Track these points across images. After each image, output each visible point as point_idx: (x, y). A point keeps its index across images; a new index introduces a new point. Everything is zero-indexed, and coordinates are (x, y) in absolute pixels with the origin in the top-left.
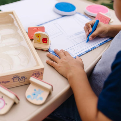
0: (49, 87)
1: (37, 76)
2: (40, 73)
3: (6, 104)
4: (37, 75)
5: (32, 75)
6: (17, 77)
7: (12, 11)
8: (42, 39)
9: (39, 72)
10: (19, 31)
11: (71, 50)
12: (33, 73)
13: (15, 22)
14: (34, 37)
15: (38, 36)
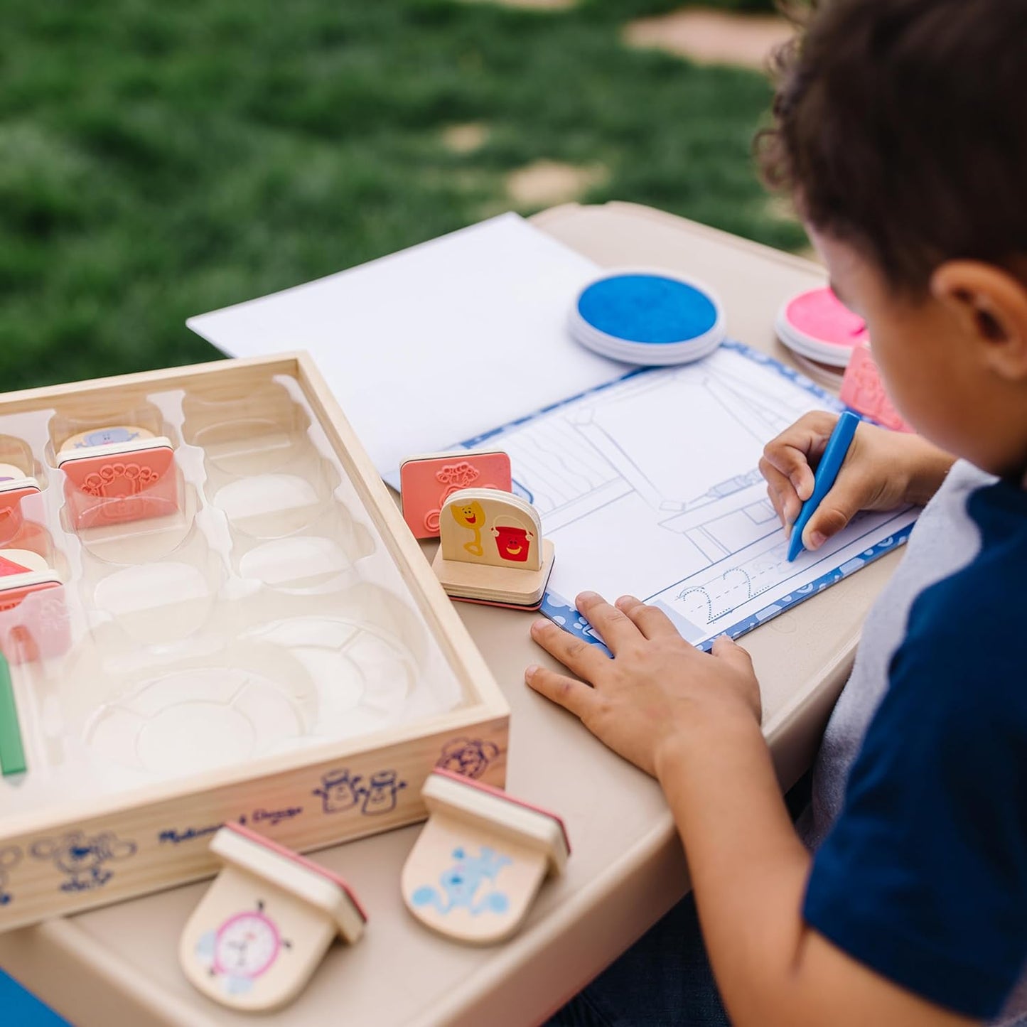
0: (543, 829)
1: (470, 768)
2: (488, 752)
3: (288, 945)
4: (472, 761)
5: (438, 764)
6: (345, 779)
7: (292, 357)
8: (497, 533)
9: (477, 743)
10: (346, 491)
11: (683, 596)
12: (444, 751)
13: (315, 430)
14: (445, 526)
15: (471, 516)
